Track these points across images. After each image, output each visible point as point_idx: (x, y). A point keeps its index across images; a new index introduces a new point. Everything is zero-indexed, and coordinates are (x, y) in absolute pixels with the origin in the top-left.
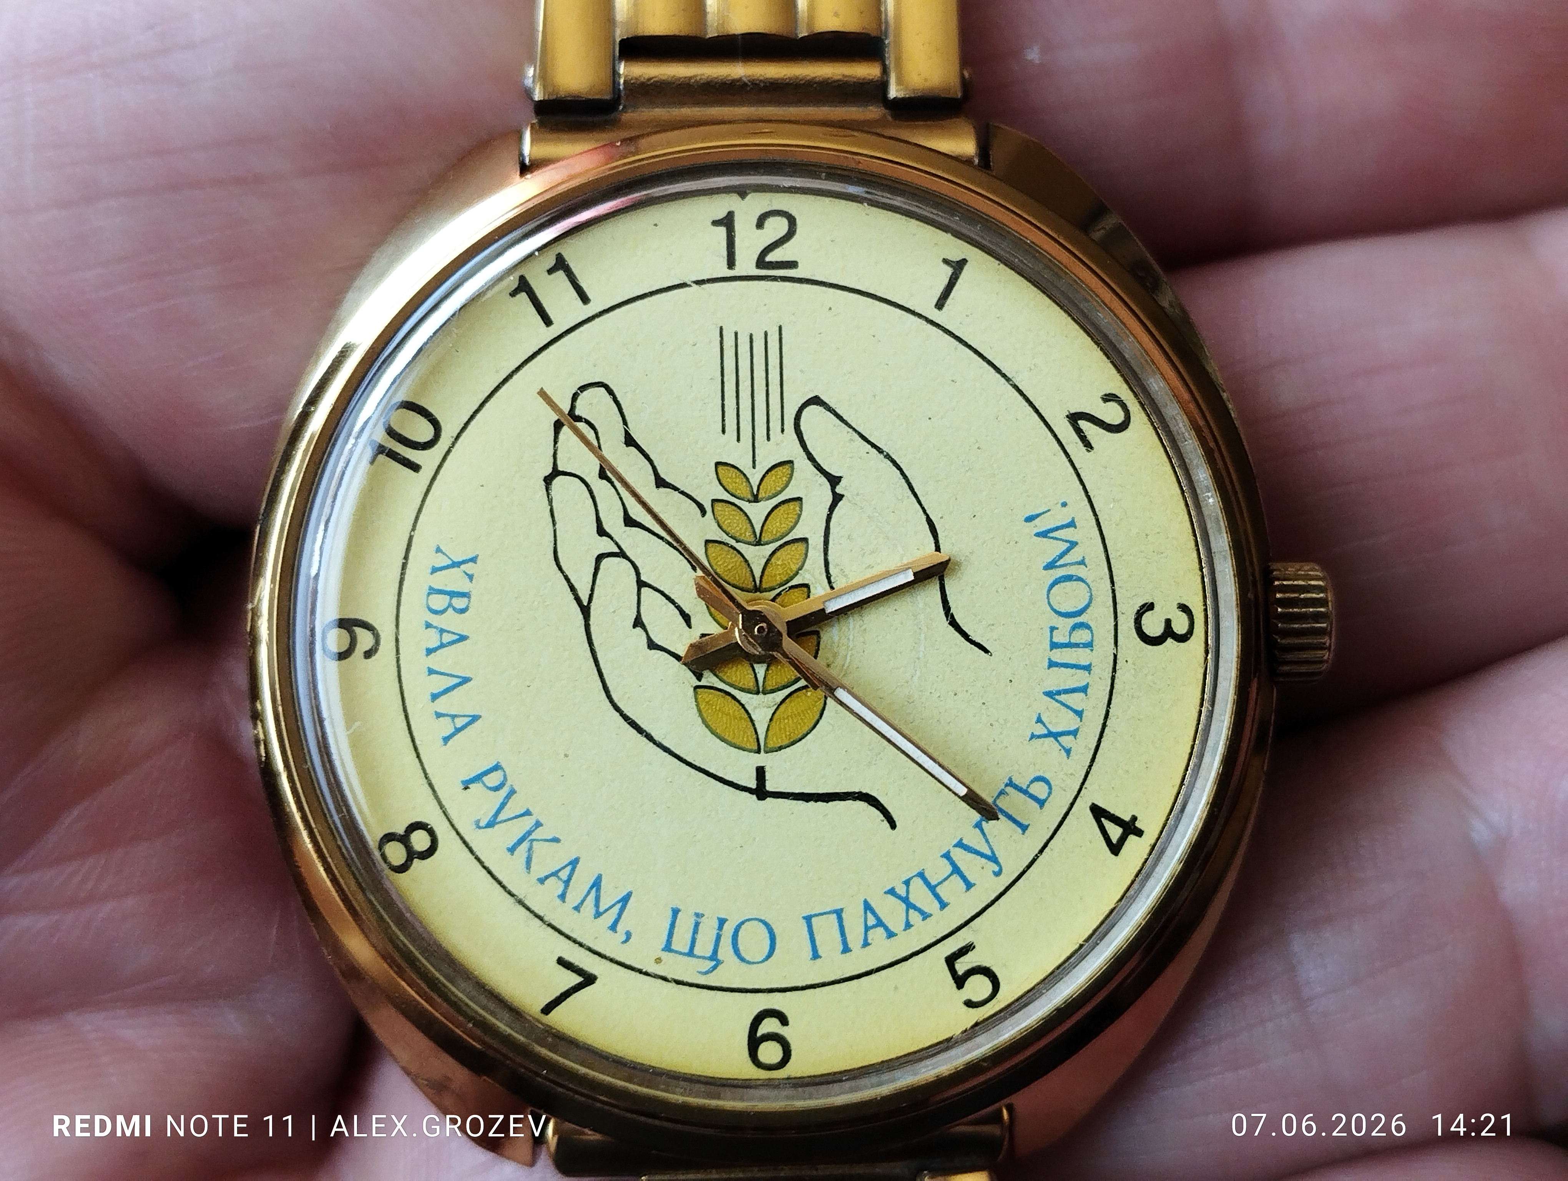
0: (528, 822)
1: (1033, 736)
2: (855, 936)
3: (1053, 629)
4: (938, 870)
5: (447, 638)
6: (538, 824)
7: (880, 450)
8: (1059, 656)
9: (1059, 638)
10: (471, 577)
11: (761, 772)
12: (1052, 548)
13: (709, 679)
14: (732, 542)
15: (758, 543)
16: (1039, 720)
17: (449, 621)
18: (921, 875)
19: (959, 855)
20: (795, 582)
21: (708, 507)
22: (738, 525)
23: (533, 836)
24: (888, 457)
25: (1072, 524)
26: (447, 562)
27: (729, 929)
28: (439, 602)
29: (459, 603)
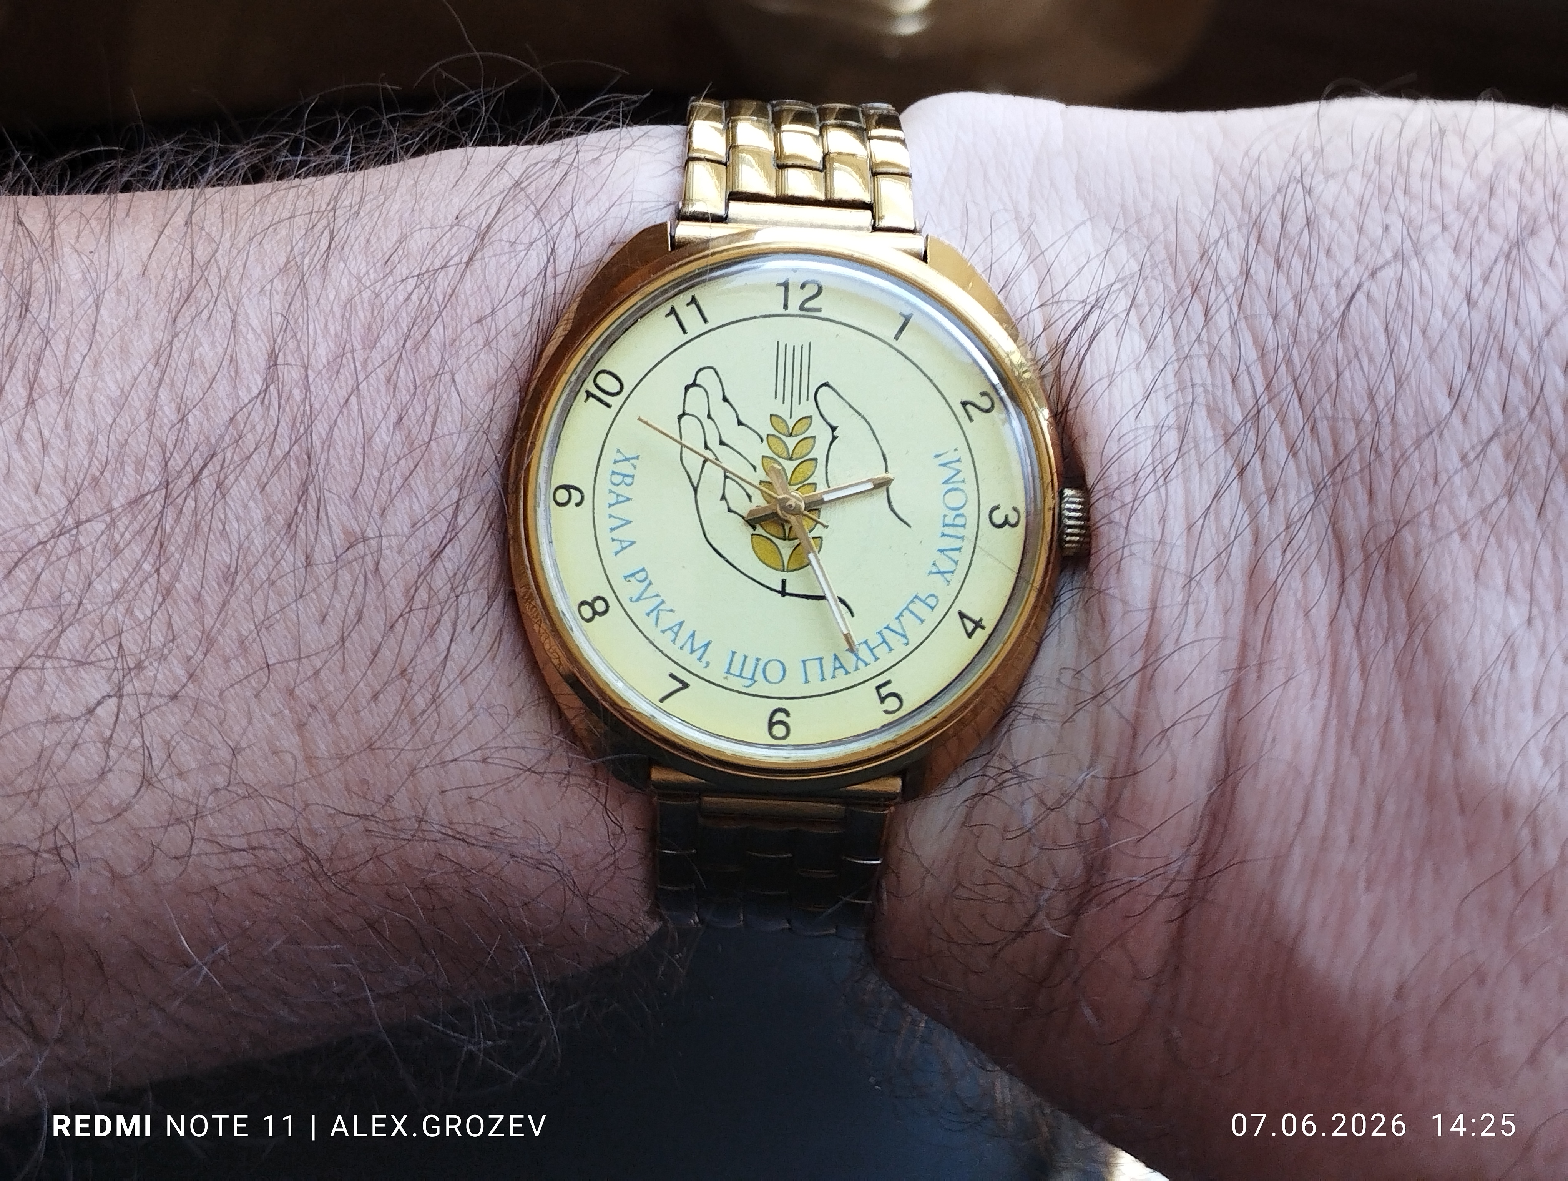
0: (658, 601)
1: (930, 573)
2: (828, 674)
3: (945, 516)
4: (874, 641)
5: (621, 499)
6: (663, 602)
7: (859, 414)
8: (947, 530)
9: (948, 521)
10: (635, 467)
11: (784, 582)
12: (948, 473)
13: (759, 530)
14: (776, 457)
15: (790, 459)
16: (934, 564)
17: (623, 490)
18: (866, 642)
19: (886, 633)
20: (809, 481)
21: (765, 438)
22: (781, 450)
23: (661, 608)
24: (863, 417)
25: (959, 461)
26: (623, 458)
27: (761, 664)
28: (617, 479)
29: (628, 480)
